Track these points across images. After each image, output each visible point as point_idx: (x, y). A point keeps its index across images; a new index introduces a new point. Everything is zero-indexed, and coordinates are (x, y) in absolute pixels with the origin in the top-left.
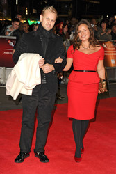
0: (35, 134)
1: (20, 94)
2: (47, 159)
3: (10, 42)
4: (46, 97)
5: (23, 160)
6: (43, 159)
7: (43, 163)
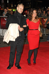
0: (15, 57)
1: (10, 41)
2: (21, 68)
3: (5, 18)
4: (20, 42)
5: (10, 68)
6: (19, 67)
7: (19, 69)
